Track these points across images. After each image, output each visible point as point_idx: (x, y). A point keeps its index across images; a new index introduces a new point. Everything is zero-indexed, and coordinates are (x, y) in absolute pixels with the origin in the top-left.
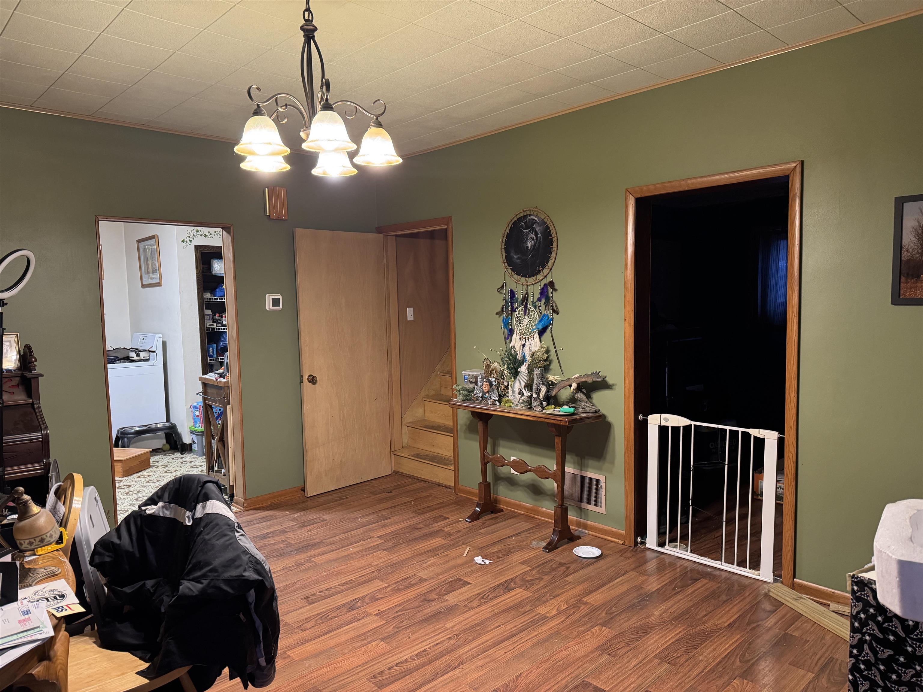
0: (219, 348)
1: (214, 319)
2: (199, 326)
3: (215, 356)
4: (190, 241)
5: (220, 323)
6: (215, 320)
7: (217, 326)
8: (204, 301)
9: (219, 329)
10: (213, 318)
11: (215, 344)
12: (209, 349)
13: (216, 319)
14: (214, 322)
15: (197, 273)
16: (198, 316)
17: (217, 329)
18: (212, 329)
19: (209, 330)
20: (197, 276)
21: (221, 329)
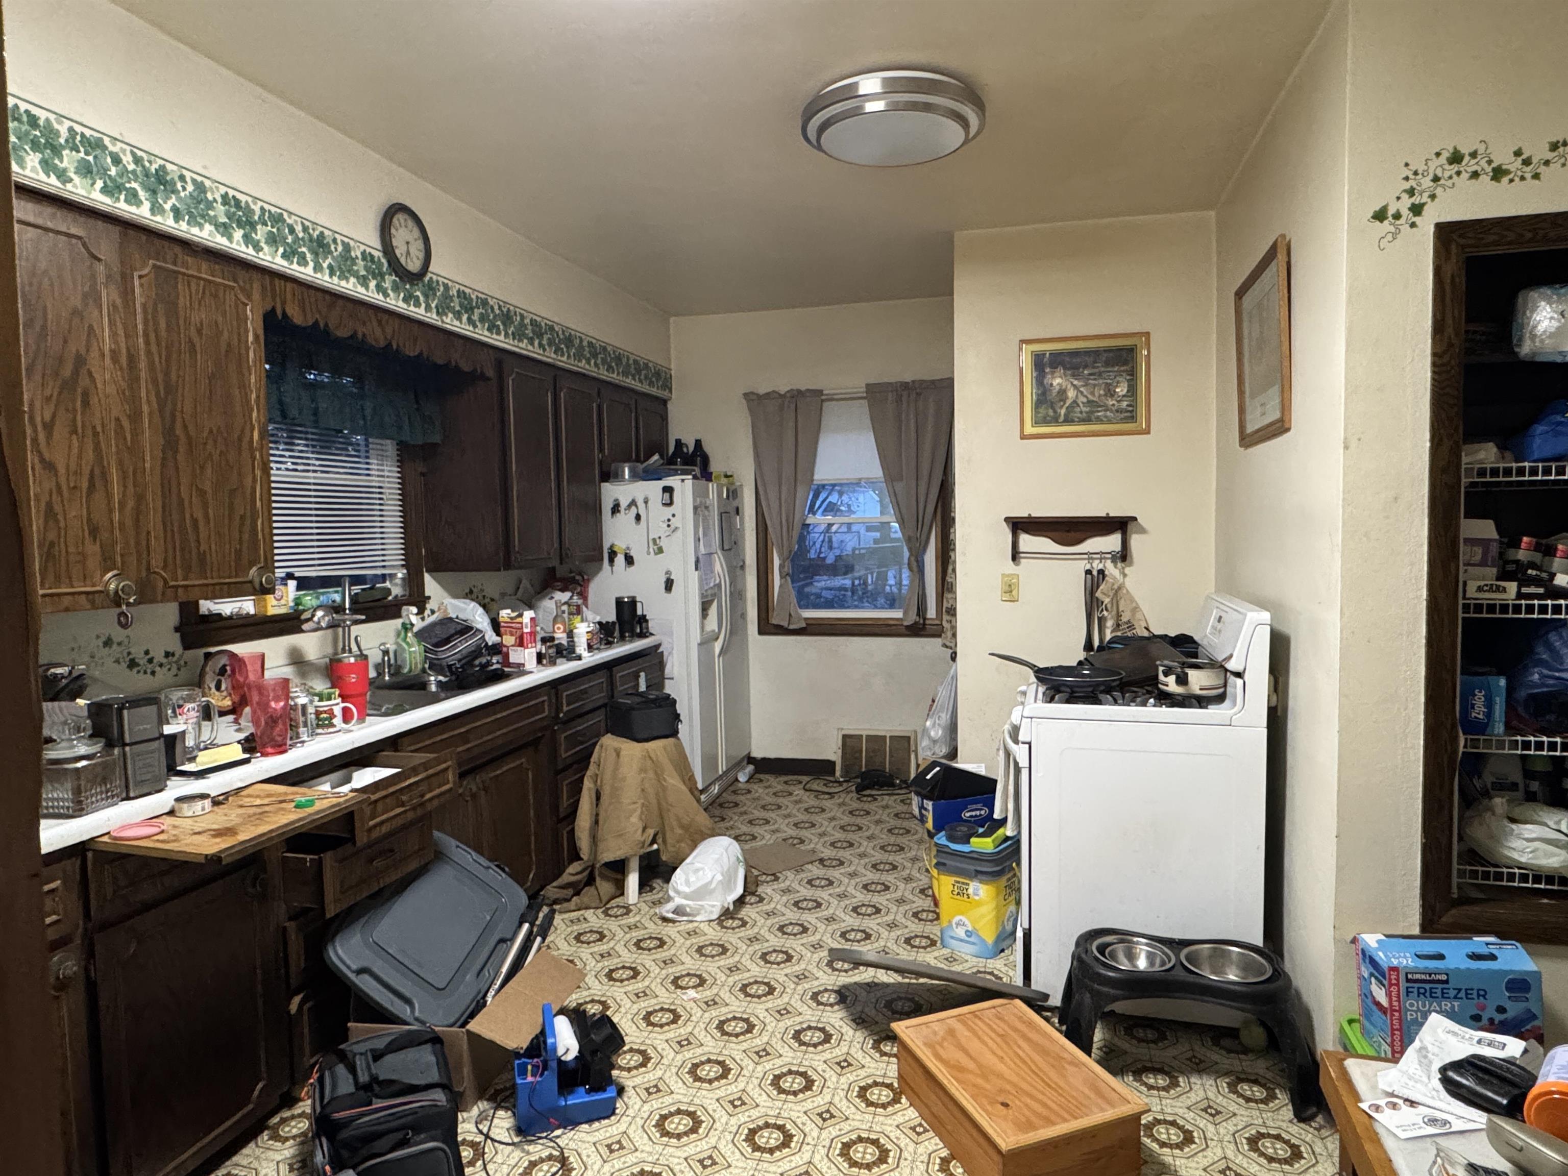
0: (1523, 694)
1: (1507, 562)
2: (1424, 593)
3: (1500, 728)
4: (1417, 209)
5: (1537, 581)
6: (1511, 567)
7: (1520, 596)
8: (1464, 481)
9: (1530, 609)
10: (1501, 555)
11: (1500, 673)
12: (1467, 695)
13: (1517, 562)
14: (1504, 576)
15: (1434, 354)
16: (1425, 548)
17: (1517, 609)
18: (1491, 608)
19: (1479, 608)
20: (1434, 364)
21: (1543, 609)
